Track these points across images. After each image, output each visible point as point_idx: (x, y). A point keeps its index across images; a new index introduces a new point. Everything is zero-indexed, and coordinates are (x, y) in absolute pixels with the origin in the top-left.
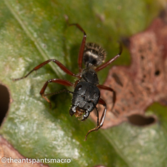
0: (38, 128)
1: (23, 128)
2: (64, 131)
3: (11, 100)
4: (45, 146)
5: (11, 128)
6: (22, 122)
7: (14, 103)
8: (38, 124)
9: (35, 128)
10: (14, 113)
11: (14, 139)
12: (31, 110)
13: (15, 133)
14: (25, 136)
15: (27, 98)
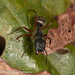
1: (11, 55)
2: (29, 56)
3: (6, 44)
4: (21, 63)
5: (6, 55)
6: (11, 52)
7: (8, 45)
8: (18, 54)
9: (16, 55)
10: (7, 49)
11: (8, 60)
12: (15, 47)
13: (8, 57)
14: (12, 59)
15: (13, 42)
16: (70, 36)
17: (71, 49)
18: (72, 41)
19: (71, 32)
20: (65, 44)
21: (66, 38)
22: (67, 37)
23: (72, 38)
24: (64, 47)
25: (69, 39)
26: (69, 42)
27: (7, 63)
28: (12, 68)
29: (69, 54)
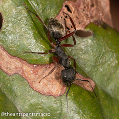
0: (19, 38)
1: (10, 38)
2: (36, 39)
3: (3, 21)
4: (24, 49)
5: (3, 38)
6: (10, 34)
7: (5, 23)
8: (20, 35)
9: (18, 38)
10: (5, 28)
11: (5, 44)
12: (16, 26)
13: (6, 41)
14: (12, 43)
15: (13, 20)
16: (93, 12)
17: (94, 31)
18: (95, 19)
19: (95, 7)
20: (87, 24)
21: (87, 15)
22: (89, 13)
23: (96, 14)
24: (85, 28)
25: (92, 17)
26: (92, 21)
27: (4, 49)
28: (12, 56)
29: (92, 37)
